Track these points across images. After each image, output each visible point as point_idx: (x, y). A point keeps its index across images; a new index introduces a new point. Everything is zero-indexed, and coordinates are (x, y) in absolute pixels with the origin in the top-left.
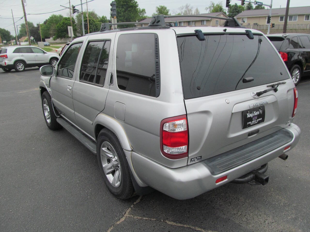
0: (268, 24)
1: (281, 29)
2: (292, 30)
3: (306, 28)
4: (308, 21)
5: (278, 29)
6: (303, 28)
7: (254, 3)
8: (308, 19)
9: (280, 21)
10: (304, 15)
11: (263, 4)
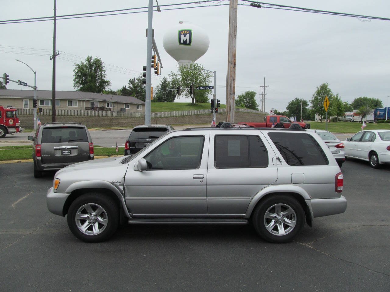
0: (34, 108)
1: (47, 115)
2: (59, 116)
3: (74, 114)
4: (72, 106)
5: (44, 114)
6: (71, 115)
7: (18, 83)
8: (72, 105)
9: (41, 105)
10: (66, 100)
11: (27, 84)
